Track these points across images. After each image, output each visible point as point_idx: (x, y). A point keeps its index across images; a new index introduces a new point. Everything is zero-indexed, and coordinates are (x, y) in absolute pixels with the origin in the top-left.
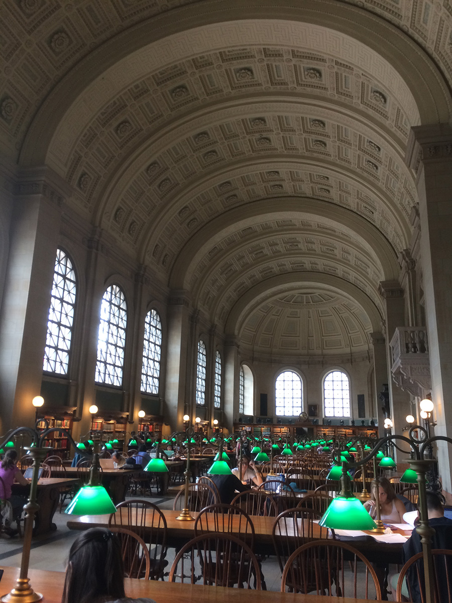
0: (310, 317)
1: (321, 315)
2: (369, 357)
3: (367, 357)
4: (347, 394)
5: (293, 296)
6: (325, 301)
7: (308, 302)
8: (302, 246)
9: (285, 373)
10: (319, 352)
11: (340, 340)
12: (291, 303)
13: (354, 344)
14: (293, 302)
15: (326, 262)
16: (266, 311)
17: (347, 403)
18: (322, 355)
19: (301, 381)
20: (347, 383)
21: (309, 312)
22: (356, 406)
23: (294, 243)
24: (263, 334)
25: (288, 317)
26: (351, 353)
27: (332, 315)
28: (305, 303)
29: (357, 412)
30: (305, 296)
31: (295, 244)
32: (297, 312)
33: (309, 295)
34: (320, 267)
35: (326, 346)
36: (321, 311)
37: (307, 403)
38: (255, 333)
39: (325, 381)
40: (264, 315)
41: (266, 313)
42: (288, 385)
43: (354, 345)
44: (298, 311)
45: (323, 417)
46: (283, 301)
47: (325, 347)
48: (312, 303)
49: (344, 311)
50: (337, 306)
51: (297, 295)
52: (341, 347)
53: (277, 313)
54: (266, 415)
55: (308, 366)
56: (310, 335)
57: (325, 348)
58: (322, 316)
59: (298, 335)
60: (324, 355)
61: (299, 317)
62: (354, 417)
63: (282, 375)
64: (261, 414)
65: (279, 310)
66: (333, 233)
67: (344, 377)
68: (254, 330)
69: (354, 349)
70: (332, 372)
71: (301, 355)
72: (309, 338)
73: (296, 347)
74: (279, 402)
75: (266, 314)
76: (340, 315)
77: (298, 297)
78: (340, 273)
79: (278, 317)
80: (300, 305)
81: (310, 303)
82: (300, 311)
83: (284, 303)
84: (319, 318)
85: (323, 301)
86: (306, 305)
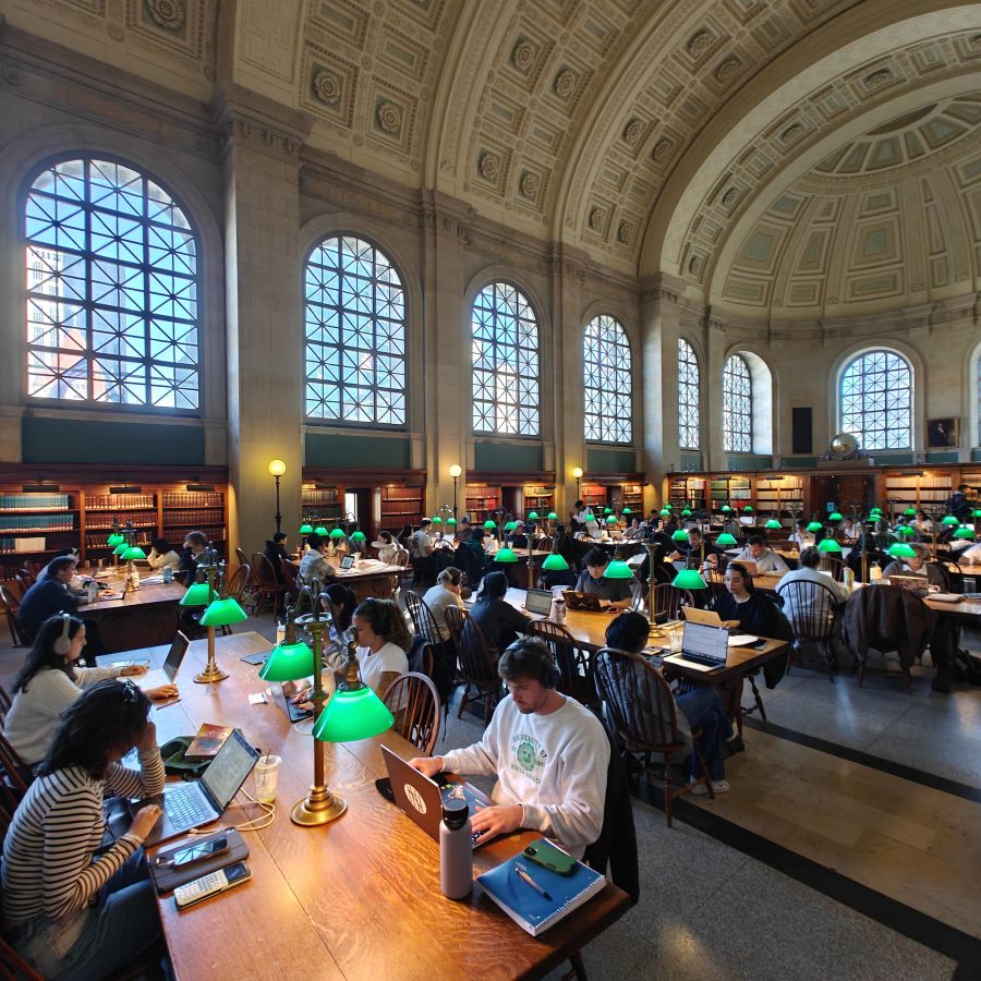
0: (931, 200)
1: (965, 182)
5: (864, 148)
6: (972, 129)
7: (918, 154)
9: (867, 356)
10: (964, 286)
12: (862, 172)
14: (867, 170)
16: (788, 216)
19: (909, 368)
21: (925, 182)
24: (794, 275)
25: (860, 217)
28: (906, 161)
30: (900, 133)
32: (887, 196)
33: (914, 127)
37: (926, 415)
38: (770, 278)
40: (790, 228)
41: (793, 220)
42: (876, 383)
44: (890, 190)
46: (833, 174)
48: (929, 152)
51: (875, 140)
53: (824, 214)
54: (810, 451)
55: (931, 330)
56: (934, 250)
59: (898, 259)
61: (897, 209)
64: (796, 450)
65: (829, 205)
68: (769, 272)
71: (908, 307)
72: (933, 258)
73: (894, 289)
75: (793, 224)
77: (881, 143)
79: (832, 224)
80: (890, 170)
81: (924, 153)
82: (896, 189)
83: (838, 178)
84: (961, 192)
85: (967, 130)
86: (909, 165)
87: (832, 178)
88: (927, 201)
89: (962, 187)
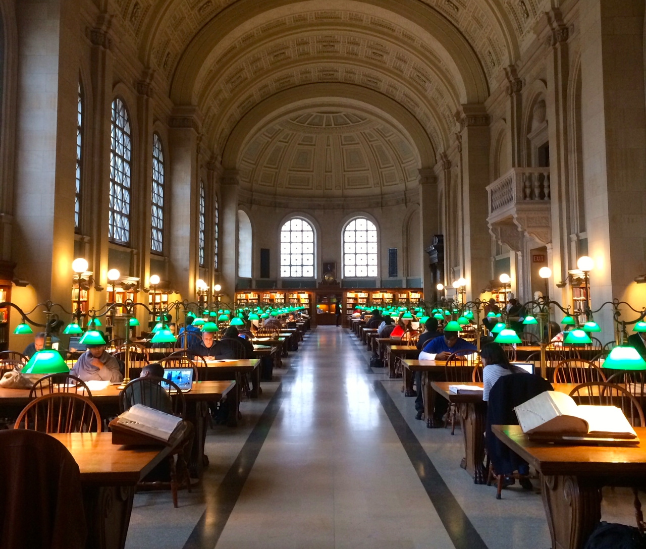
1: (344, 143)
2: (406, 200)
3: (403, 200)
4: (374, 248)
5: (310, 115)
6: (351, 124)
7: (329, 125)
8: (340, 48)
9: (293, 221)
10: (338, 192)
11: (367, 177)
12: (305, 125)
13: (387, 182)
14: (308, 124)
15: (368, 71)
16: (270, 136)
17: (374, 259)
18: (343, 197)
19: (313, 231)
20: (375, 234)
21: (328, 137)
22: (386, 263)
23: (329, 43)
24: (265, 167)
25: (299, 144)
26: (382, 194)
27: (358, 143)
28: (324, 126)
29: (386, 271)
30: (325, 115)
31: (332, 44)
32: (312, 138)
33: (331, 115)
34: (358, 78)
35: (349, 185)
36: (345, 137)
38: (255, 166)
39: (345, 231)
40: (268, 142)
41: (271, 138)
42: (297, 237)
43: (385, 184)
44: (314, 136)
45: (342, 277)
46: (295, 122)
47: (346, 185)
48: (333, 126)
49: (376, 138)
50: (366, 131)
51: (315, 114)
52: (368, 186)
53: (284, 138)
54: (268, 277)
55: (324, 212)
56: (327, 170)
57: (347, 187)
58: (345, 145)
59: (311, 170)
60: (345, 197)
61: (315, 145)
62: (383, 277)
63: (288, 224)
64: (262, 277)
65: (288, 135)
66: (390, 32)
67: (372, 226)
68: (254, 162)
69: (386, 189)
70: (355, 220)
71: (314, 197)
72: (326, 173)
73: (308, 185)
74: (284, 260)
75: (270, 140)
76: (370, 143)
77: (316, 116)
78: (383, 87)
79: (286, 144)
80: (317, 128)
81: (331, 125)
82: (316, 136)
83: (296, 124)
84: (341, 147)
85: (349, 124)
86: (325, 128)
87: (293, 123)
88: (328, 146)
89: (342, 145)
